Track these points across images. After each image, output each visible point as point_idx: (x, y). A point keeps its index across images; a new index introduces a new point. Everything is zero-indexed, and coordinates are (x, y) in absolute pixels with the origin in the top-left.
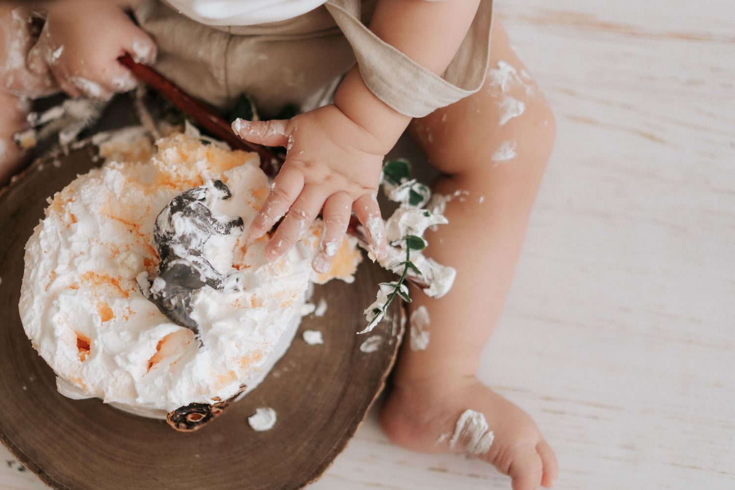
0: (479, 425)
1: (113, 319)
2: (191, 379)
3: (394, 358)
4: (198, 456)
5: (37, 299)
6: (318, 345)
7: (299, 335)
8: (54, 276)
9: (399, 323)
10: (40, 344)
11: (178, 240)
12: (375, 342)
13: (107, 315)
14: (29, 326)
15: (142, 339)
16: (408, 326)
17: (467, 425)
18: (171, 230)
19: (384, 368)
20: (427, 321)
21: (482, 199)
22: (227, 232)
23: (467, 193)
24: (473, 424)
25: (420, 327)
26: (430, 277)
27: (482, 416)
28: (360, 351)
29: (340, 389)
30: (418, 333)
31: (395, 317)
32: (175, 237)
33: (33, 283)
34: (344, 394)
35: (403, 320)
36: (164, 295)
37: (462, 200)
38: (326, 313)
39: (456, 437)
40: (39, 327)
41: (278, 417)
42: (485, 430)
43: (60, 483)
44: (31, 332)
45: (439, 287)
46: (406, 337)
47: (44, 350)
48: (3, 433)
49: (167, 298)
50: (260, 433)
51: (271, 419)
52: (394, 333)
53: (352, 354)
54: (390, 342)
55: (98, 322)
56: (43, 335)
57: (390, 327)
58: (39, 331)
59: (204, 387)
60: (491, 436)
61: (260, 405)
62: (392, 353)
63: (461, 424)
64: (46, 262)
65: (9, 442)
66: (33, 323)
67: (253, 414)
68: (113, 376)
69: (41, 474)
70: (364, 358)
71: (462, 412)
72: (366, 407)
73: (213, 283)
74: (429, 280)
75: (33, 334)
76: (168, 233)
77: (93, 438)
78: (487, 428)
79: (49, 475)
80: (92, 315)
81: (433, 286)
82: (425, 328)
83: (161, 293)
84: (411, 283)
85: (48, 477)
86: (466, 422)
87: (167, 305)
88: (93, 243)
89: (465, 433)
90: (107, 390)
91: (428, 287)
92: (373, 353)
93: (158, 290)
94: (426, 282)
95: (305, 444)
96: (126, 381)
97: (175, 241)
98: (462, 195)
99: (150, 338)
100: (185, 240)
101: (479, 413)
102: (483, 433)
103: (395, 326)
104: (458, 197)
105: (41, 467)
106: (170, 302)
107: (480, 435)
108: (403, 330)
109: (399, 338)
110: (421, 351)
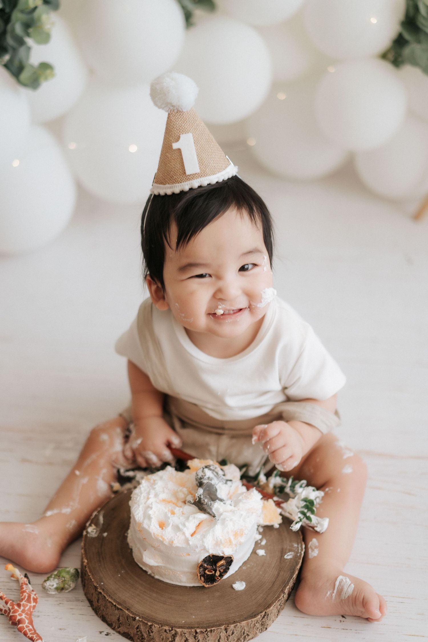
0: (346, 581)
1: (176, 515)
2: (214, 535)
3: (301, 561)
4: (208, 601)
5: (141, 506)
6: (263, 556)
7: (254, 552)
8: (148, 498)
9: (301, 547)
10: (143, 522)
11: (207, 479)
12: (291, 555)
13: (173, 513)
14: (137, 516)
15: (191, 518)
16: (306, 548)
17: (340, 583)
18: (204, 475)
19: (297, 565)
20: (317, 544)
21: (339, 490)
22: (226, 483)
23: (331, 488)
24: (343, 581)
25: (313, 548)
26: (317, 522)
27: (347, 578)
28: (284, 558)
29: (276, 573)
30: (313, 550)
31: (300, 545)
32: (205, 477)
33: (139, 501)
34: (278, 575)
35: (304, 546)
36: (202, 497)
37: (330, 492)
38: (266, 544)
39: (335, 591)
40: (142, 516)
41: (246, 585)
42: (349, 584)
43: (138, 614)
44: (138, 518)
45: (322, 525)
46: (306, 553)
47: (145, 524)
48: (108, 594)
49: (203, 499)
50: (238, 591)
51: (243, 585)
52: (300, 551)
53: (281, 559)
54: (299, 555)
55: (169, 515)
56: (144, 519)
57: (298, 549)
58: (142, 518)
59: (219, 540)
60: (353, 586)
61: (238, 580)
62: (300, 559)
63: (337, 583)
64: (144, 494)
65: (112, 597)
66: (139, 514)
67: (235, 583)
68: (177, 535)
69: (128, 611)
70: (287, 561)
71: (337, 577)
72: (290, 580)
73: (221, 500)
74: (316, 523)
75: (139, 519)
76: (202, 476)
77: (154, 595)
78: (350, 582)
79: (132, 610)
80: (166, 512)
81: (319, 526)
82: (316, 547)
83: (200, 495)
84: (307, 527)
85: (132, 611)
86: (340, 582)
87: (203, 502)
88: (165, 489)
89: (340, 587)
90: (175, 540)
91: (317, 527)
92: (291, 559)
93: (199, 494)
94: (315, 525)
95: (261, 595)
96: (183, 537)
97: (205, 479)
98: (330, 490)
99: (194, 518)
100: (210, 479)
101: (346, 577)
102: (348, 586)
103: (300, 548)
104: (327, 492)
105: (128, 607)
106: (204, 501)
107: (347, 586)
108: (304, 550)
109: (303, 553)
110: (315, 557)
